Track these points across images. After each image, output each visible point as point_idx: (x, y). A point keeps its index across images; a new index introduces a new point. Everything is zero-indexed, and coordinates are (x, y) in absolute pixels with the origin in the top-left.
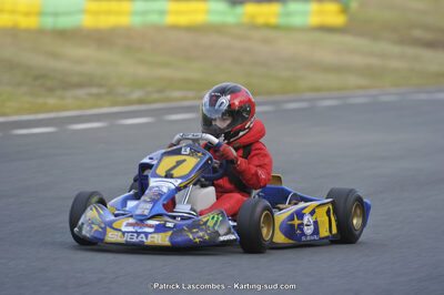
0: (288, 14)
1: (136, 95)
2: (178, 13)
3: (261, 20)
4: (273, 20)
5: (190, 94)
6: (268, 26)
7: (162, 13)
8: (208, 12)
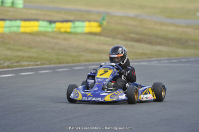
0: (75, 27)
1: (6, 64)
2: (26, 27)
3: (63, 30)
4: (68, 30)
5: (31, 63)
6: (66, 32)
7: (18, 27)
8: (39, 26)
